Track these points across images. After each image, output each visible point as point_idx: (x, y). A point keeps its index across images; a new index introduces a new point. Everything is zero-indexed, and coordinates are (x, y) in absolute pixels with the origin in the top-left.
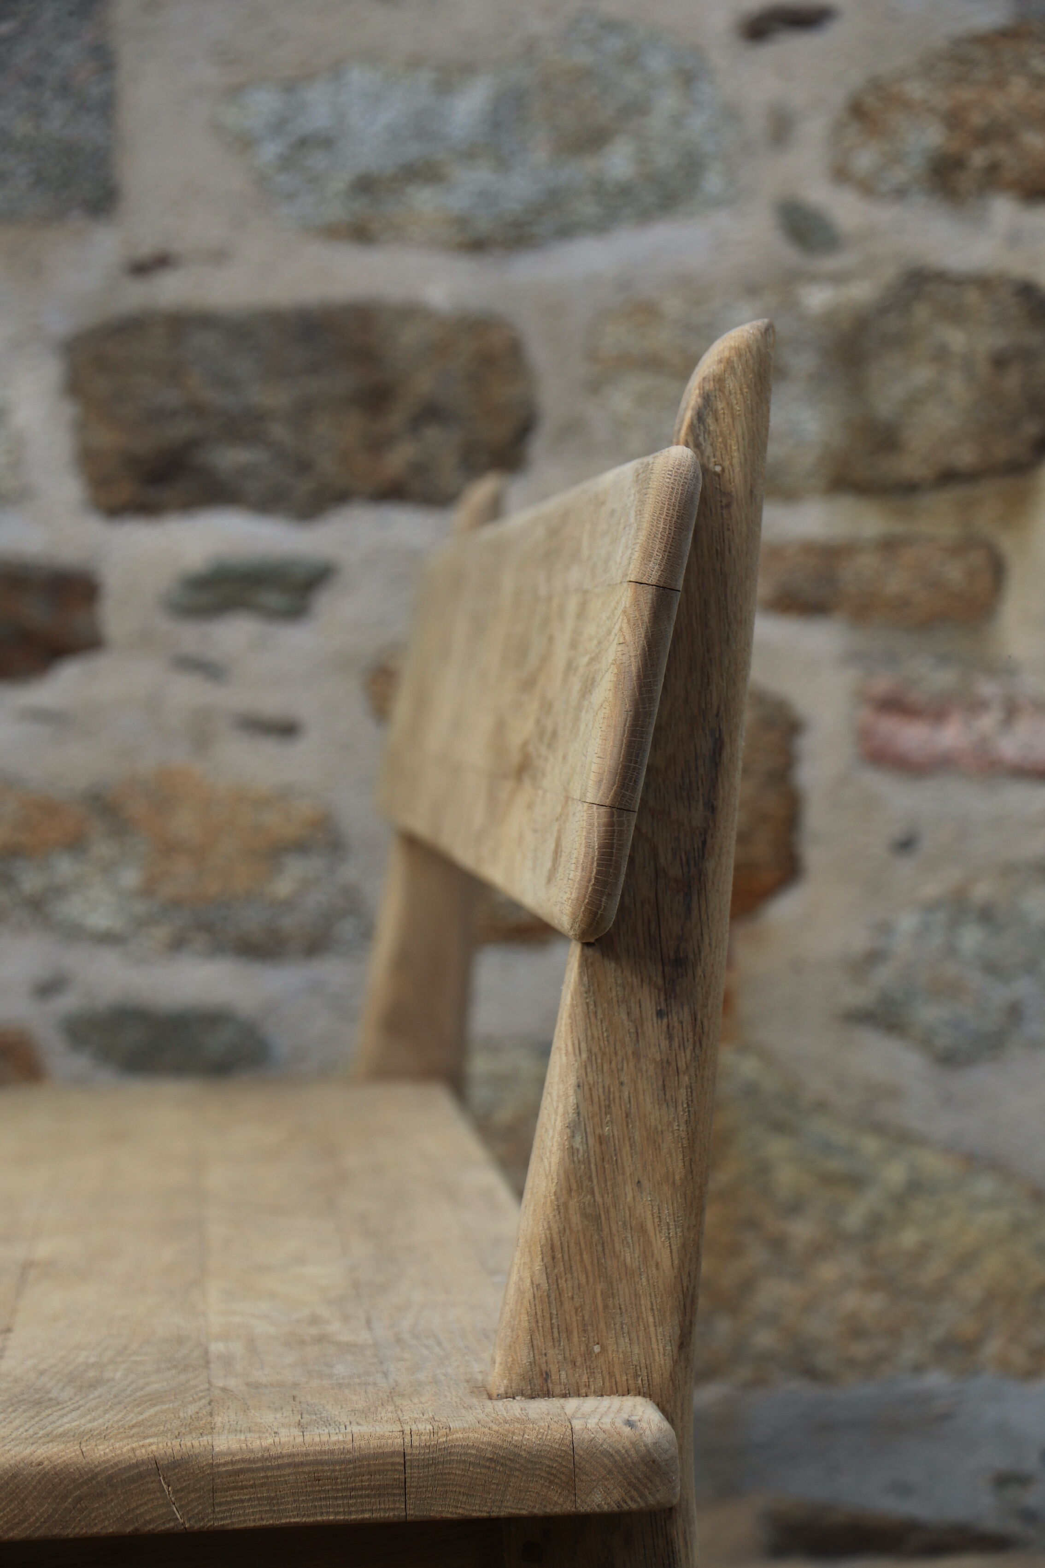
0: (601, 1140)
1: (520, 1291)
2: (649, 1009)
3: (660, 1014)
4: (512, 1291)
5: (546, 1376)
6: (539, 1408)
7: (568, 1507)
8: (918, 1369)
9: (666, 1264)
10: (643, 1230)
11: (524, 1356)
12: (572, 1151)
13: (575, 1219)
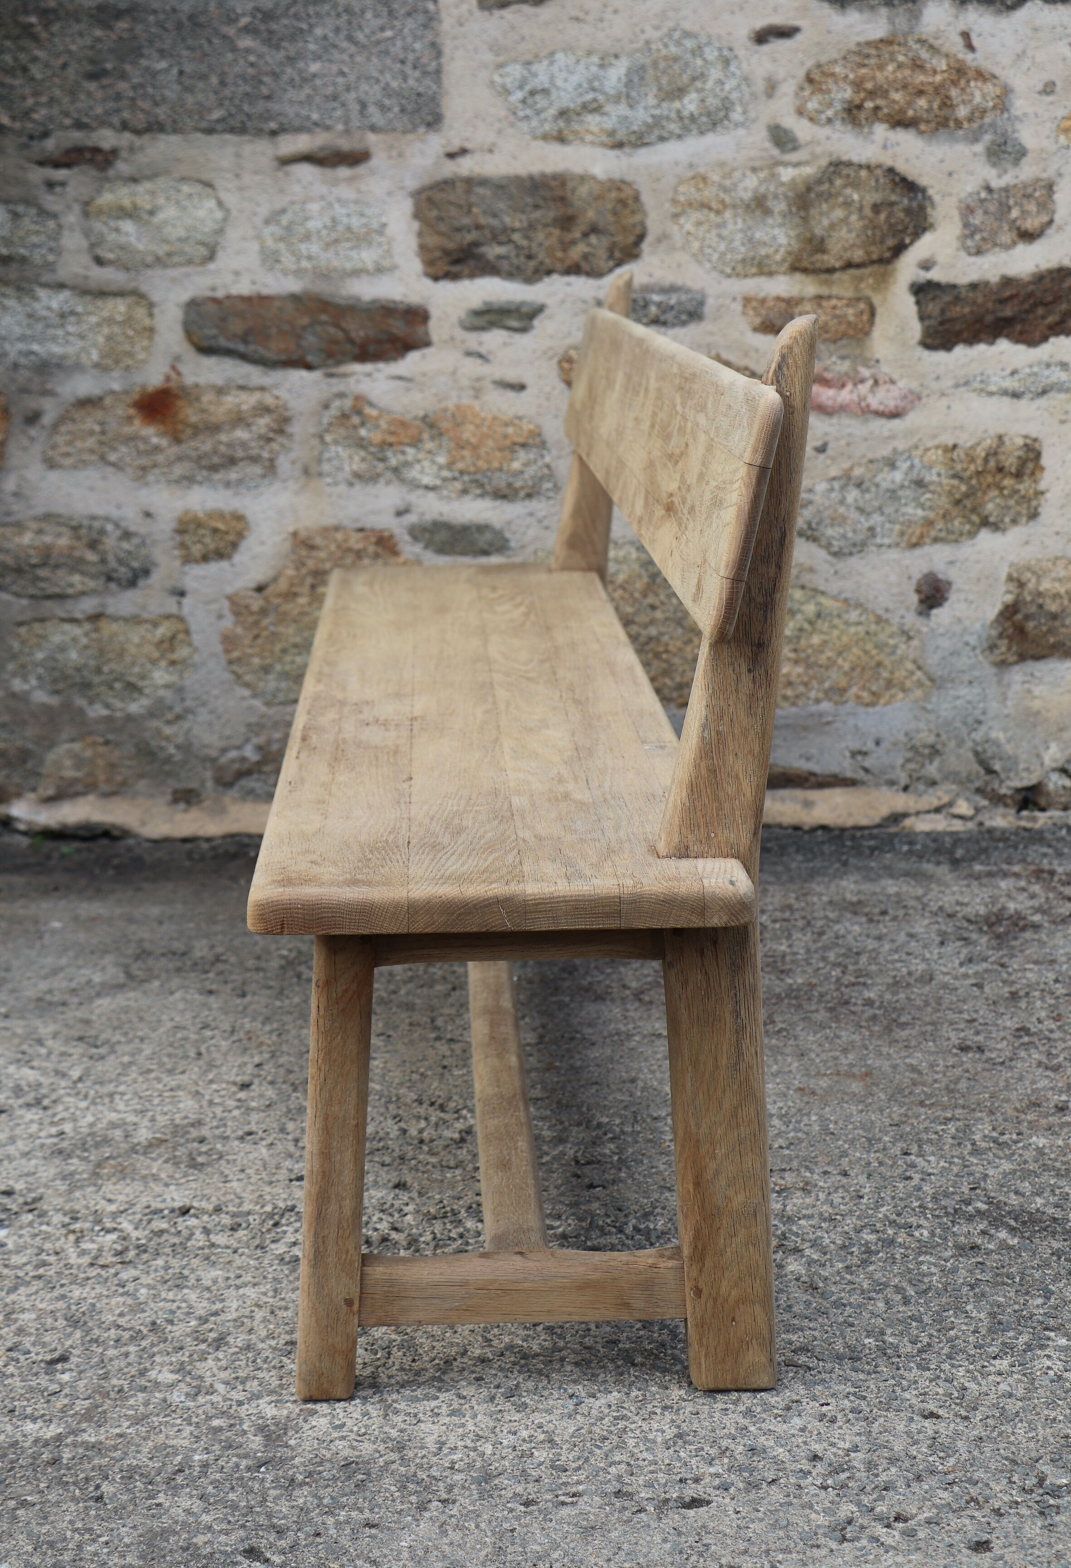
0: (718, 733)
1: (675, 807)
2: (744, 669)
3: (749, 671)
4: (670, 805)
5: (687, 848)
6: (685, 865)
7: (701, 924)
8: (818, 701)
9: (749, 794)
10: (737, 777)
11: (676, 839)
12: (703, 738)
13: (704, 772)
